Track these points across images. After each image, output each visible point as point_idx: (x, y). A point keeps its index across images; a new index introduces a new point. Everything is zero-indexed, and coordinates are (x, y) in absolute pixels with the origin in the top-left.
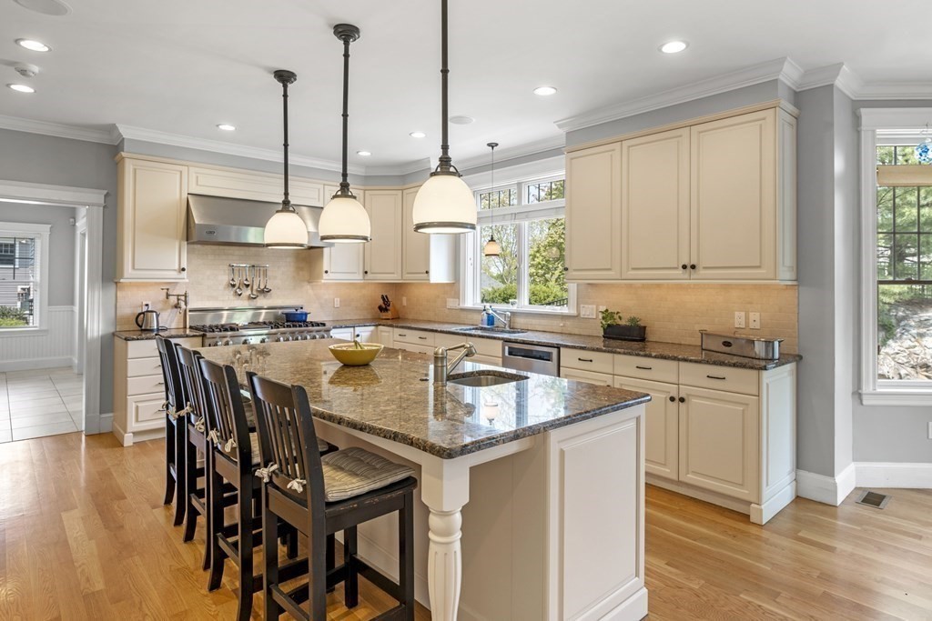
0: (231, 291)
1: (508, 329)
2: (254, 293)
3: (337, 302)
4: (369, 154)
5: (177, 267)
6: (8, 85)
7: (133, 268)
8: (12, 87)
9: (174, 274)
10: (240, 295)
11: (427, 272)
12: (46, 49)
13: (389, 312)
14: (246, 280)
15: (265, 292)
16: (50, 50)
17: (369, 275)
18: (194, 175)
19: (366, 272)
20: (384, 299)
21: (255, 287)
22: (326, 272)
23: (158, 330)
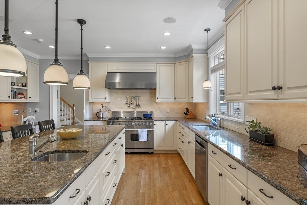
0: (126, 106)
1: (218, 127)
2: (135, 106)
3: (168, 110)
4: (165, 48)
5: (104, 97)
6: (48, 46)
7: (92, 98)
8: (49, 47)
9: (103, 100)
10: (129, 107)
11: (192, 98)
12: (31, 34)
13: (189, 115)
14: (132, 102)
15: (138, 106)
16: (32, 34)
17: (176, 99)
18: (109, 66)
19: (175, 98)
20: (187, 109)
21: (135, 104)
22: (157, 98)
23: (103, 118)
